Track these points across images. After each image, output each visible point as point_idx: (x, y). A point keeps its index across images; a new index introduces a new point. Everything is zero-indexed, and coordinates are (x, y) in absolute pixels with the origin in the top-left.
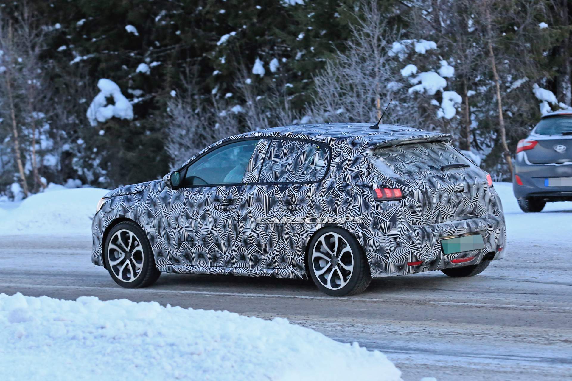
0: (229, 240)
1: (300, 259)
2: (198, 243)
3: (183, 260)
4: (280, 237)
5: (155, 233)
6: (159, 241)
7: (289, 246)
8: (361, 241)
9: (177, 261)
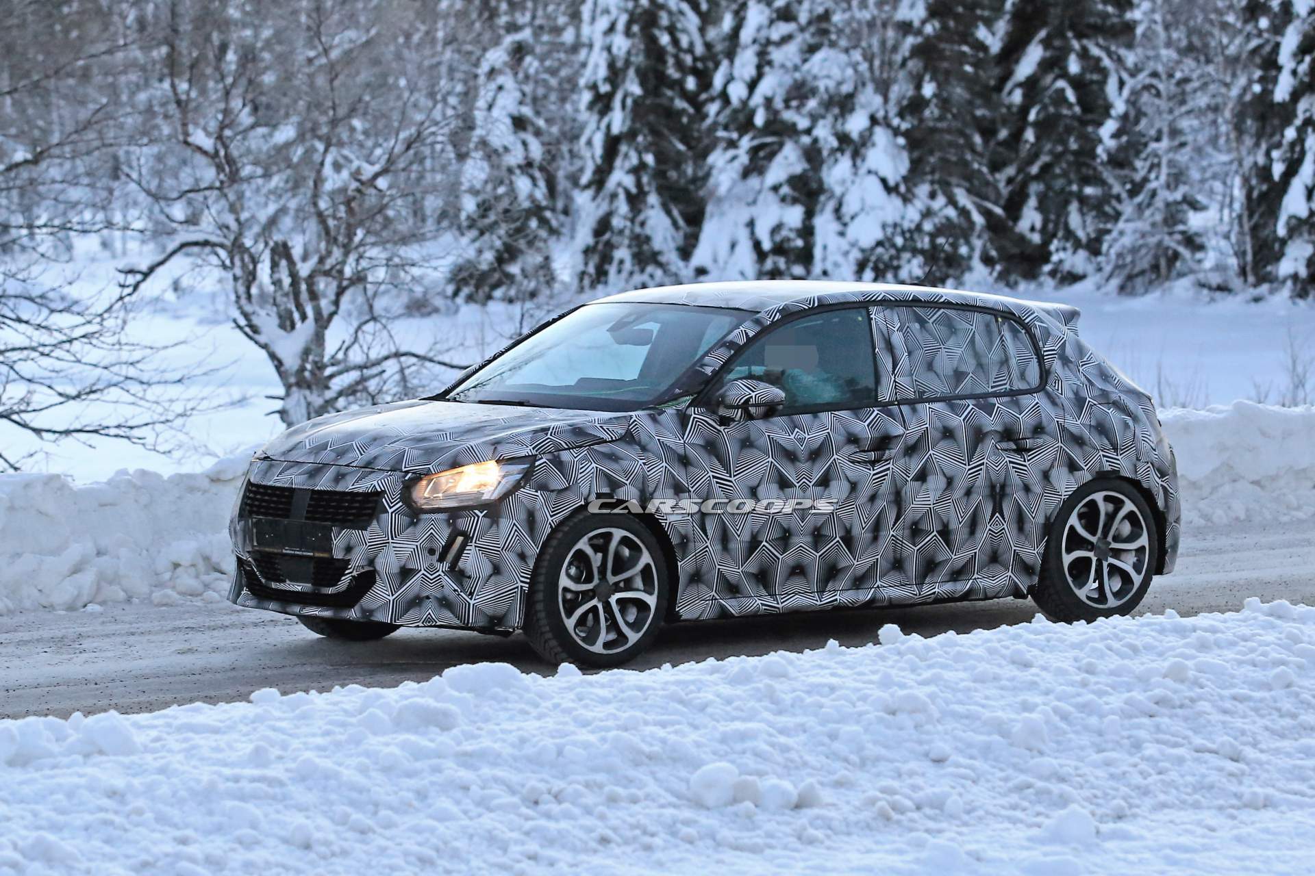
0: (877, 528)
1: (1033, 553)
2: (801, 541)
3: (748, 586)
4: (998, 509)
5: (693, 529)
6: (701, 546)
7: (1014, 527)
8: (1160, 503)
9: (733, 589)
